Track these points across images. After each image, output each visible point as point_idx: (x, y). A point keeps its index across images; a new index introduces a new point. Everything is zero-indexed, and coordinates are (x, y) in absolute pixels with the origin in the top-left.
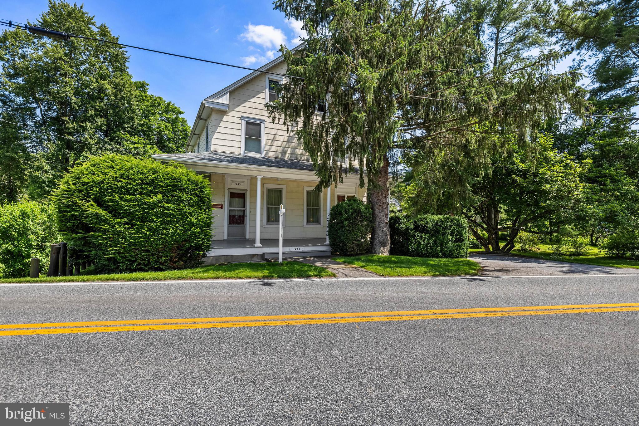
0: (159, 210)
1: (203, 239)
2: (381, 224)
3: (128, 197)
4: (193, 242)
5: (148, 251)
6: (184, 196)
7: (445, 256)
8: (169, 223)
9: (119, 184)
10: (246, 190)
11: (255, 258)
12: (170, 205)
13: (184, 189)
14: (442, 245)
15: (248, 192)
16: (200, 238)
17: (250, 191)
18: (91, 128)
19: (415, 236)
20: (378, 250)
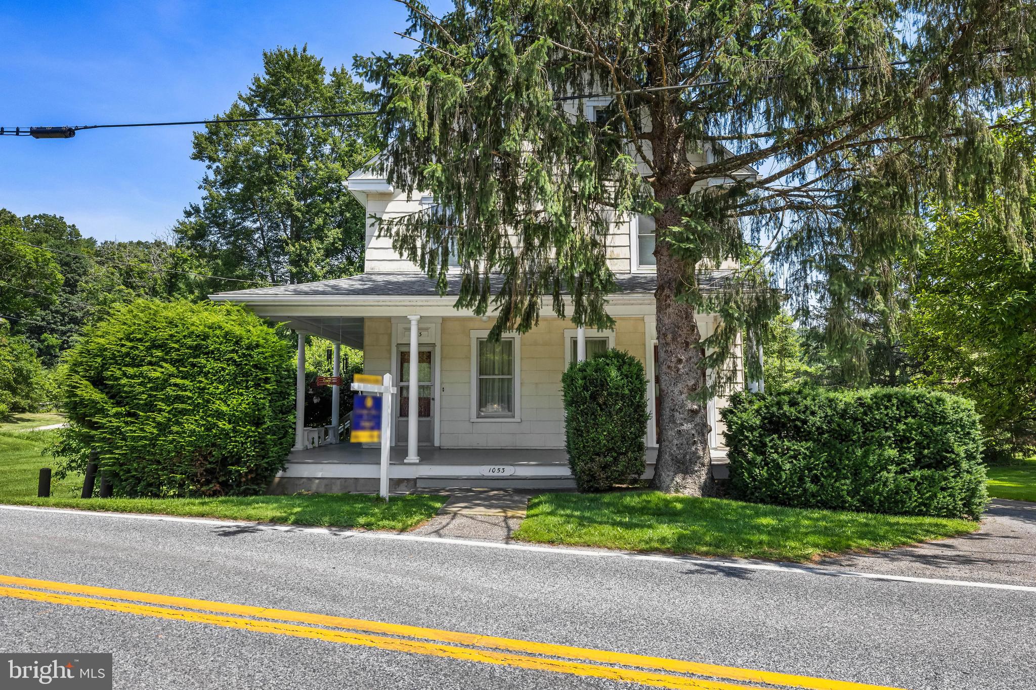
0: (170, 391)
1: (243, 444)
2: (677, 414)
3: (131, 371)
4: (225, 448)
5: (159, 463)
6: (211, 365)
7: (867, 505)
8: (183, 412)
9: (124, 350)
10: (434, 345)
11: (403, 486)
12: (187, 382)
13: (213, 352)
14: (856, 473)
15: (438, 349)
16: (236, 441)
17: (442, 346)
18: (318, 249)
19: (765, 445)
20: (668, 480)
